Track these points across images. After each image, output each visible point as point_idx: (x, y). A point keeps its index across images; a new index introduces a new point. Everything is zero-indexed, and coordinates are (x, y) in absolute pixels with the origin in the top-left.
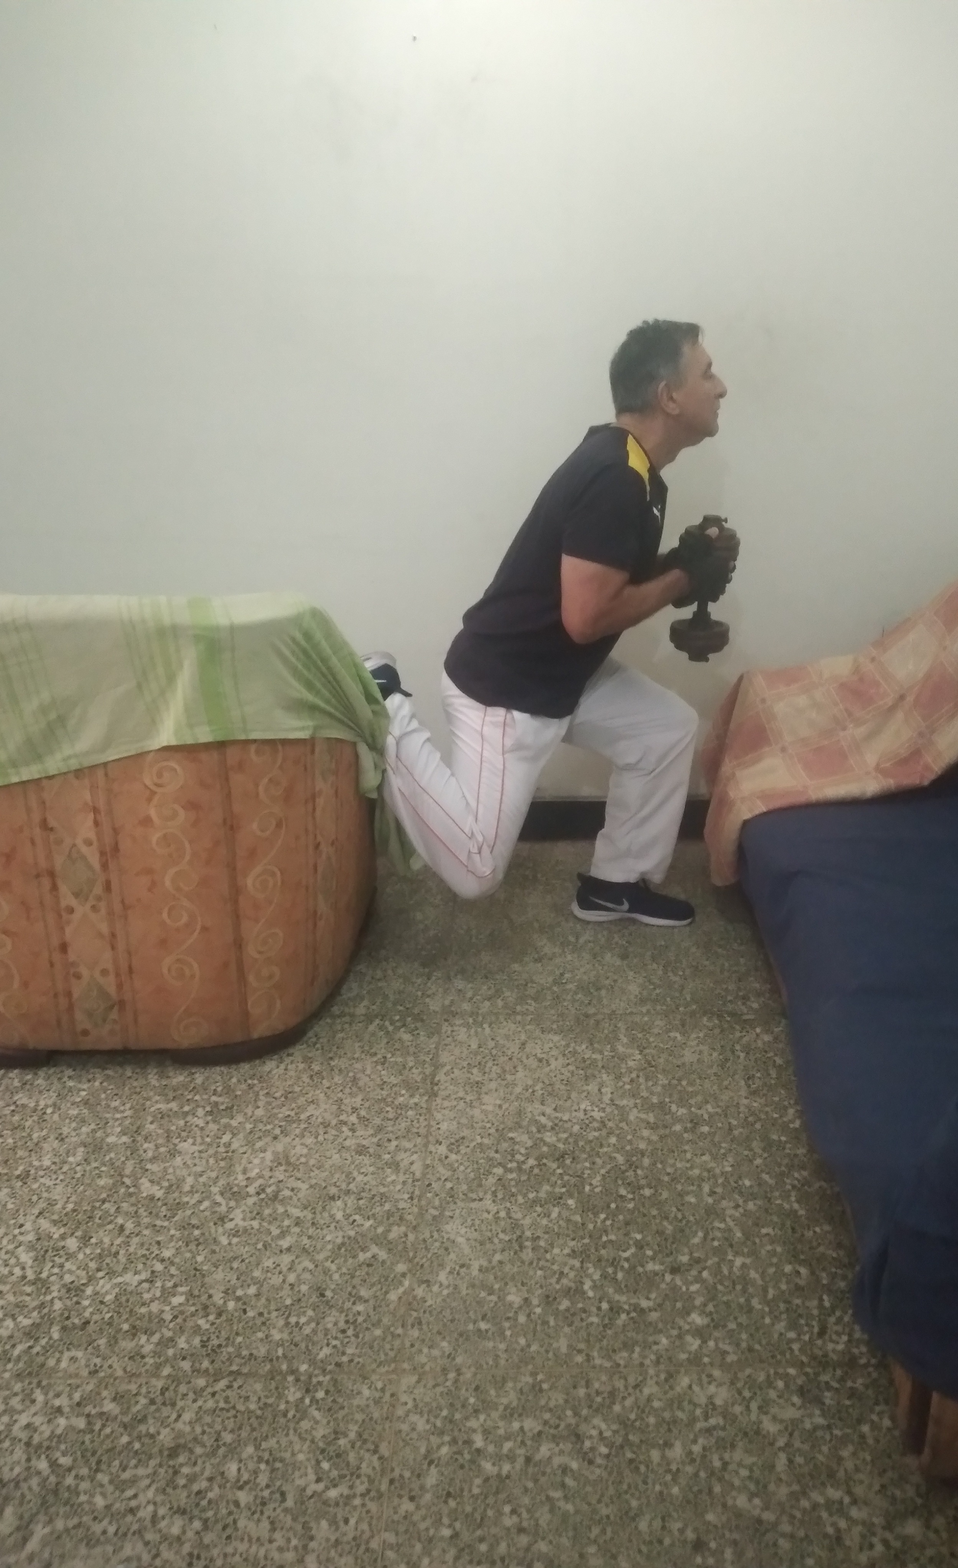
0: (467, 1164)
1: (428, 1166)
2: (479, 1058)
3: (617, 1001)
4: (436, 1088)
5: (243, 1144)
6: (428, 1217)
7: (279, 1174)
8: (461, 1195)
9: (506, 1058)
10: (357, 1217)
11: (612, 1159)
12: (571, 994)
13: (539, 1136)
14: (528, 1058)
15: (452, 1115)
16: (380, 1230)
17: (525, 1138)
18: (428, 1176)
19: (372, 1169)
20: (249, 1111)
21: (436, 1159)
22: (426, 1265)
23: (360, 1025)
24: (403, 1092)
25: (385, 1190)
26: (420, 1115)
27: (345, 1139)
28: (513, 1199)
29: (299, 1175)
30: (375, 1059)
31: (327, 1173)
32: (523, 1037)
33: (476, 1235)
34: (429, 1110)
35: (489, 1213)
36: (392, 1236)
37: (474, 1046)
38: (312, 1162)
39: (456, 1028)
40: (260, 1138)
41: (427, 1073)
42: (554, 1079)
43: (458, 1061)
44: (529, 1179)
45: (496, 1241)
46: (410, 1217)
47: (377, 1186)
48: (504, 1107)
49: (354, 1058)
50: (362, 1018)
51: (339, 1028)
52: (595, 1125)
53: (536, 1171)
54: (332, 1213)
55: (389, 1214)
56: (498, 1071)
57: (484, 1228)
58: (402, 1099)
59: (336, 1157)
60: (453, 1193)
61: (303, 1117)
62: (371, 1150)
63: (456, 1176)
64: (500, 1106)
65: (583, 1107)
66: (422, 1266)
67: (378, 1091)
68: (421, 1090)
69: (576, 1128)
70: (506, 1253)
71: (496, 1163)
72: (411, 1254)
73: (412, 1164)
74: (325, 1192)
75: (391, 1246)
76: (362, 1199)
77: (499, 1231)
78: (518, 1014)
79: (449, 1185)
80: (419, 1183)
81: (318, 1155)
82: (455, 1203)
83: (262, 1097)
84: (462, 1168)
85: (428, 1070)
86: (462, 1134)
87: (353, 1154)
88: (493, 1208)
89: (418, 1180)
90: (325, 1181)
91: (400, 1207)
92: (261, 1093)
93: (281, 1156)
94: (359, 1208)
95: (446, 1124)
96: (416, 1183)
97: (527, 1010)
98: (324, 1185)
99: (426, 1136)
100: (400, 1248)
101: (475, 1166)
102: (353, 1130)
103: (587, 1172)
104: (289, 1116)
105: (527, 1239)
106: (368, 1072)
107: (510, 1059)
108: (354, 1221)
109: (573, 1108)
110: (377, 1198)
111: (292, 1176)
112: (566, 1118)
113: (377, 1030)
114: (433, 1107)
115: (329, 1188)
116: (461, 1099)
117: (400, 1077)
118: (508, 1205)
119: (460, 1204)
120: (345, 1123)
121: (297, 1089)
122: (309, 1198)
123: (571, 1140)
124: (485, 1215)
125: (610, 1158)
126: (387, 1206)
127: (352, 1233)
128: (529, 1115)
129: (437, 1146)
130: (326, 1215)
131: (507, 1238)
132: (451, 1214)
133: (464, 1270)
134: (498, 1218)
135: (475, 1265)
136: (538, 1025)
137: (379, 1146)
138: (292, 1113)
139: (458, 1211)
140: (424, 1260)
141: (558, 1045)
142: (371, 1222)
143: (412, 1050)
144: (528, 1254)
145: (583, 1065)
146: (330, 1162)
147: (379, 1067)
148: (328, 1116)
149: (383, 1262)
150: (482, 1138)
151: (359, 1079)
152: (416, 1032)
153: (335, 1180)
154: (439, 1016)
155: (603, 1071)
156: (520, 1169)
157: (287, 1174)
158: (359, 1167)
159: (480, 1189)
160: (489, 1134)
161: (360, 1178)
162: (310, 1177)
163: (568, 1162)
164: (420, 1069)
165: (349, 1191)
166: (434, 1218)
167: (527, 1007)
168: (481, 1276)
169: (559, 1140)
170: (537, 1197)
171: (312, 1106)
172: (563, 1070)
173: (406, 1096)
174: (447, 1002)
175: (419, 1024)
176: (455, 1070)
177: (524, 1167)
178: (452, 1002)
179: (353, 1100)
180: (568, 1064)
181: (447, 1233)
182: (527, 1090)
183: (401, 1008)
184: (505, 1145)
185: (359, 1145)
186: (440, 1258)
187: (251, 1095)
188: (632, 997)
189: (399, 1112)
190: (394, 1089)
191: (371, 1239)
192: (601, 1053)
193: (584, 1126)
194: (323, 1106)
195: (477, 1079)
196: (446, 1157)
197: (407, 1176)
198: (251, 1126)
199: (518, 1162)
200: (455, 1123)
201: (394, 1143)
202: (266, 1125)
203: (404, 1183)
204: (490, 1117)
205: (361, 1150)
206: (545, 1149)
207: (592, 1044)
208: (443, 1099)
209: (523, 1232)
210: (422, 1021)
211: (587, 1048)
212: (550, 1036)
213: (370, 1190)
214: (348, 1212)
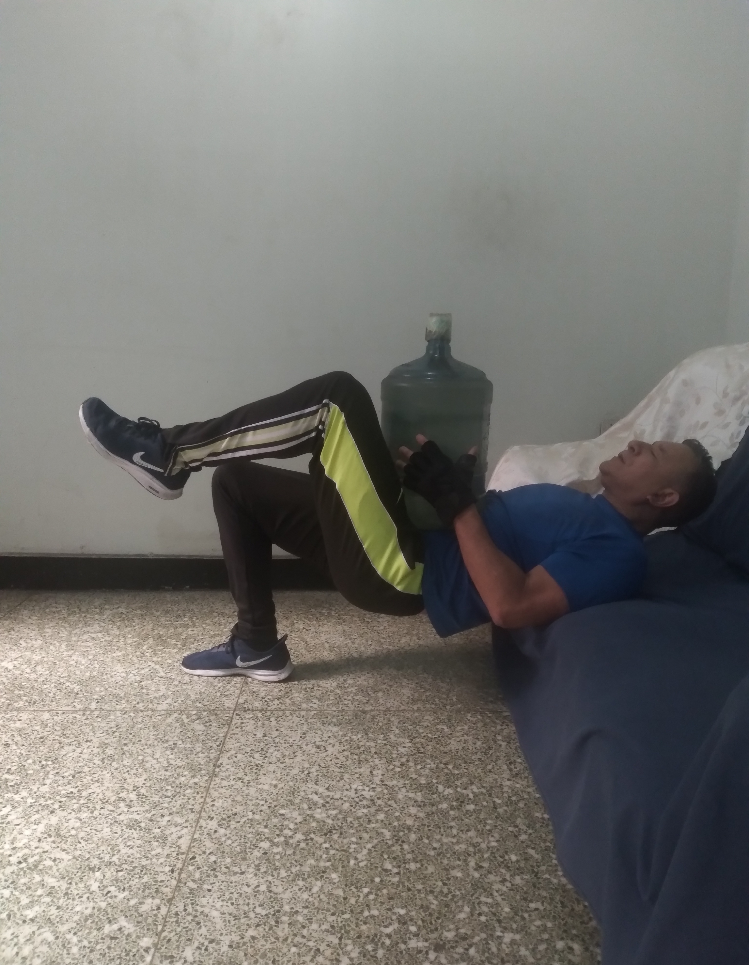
0: (234, 838)
1: (196, 840)
2: (262, 744)
3: (392, 700)
4: (217, 770)
5: (20, 816)
6: (185, 890)
7: (46, 846)
8: (224, 869)
9: (287, 745)
10: (112, 889)
11: (377, 833)
12: (352, 695)
13: (308, 812)
14: (307, 745)
15: (228, 793)
16: (132, 902)
17: (295, 814)
18: (193, 850)
19: (139, 842)
20: (35, 788)
21: (205, 833)
22: (173, 940)
23: (160, 718)
24: (186, 773)
25: (148, 862)
26: (198, 793)
27: (120, 814)
28: (275, 873)
29: (64, 846)
30: (166, 745)
31: (94, 845)
32: (305, 728)
33: (231, 909)
34: (207, 789)
35: (248, 886)
36: (144, 908)
37: (259, 735)
38: (82, 834)
39: (245, 721)
40: (37, 812)
41: (212, 758)
42: (330, 763)
43: (242, 747)
44: (294, 853)
45: (252, 915)
46: (167, 890)
47: (140, 858)
48: (279, 786)
49: (146, 745)
50: (163, 712)
51: (140, 720)
52: (365, 802)
53: (303, 845)
54: (88, 883)
55: (146, 886)
56: (278, 756)
57: (241, 902)
58: (183, 779)
59: (107, 830)
60: (215, 866)
61: (84, 794)
62: (143, 825)
63: (222, 850)
64: (276, 786)
65: (354, 786)
66: (169, 940)
67: (163, 772)
68: (203, 772)
69: (346, 806)
70: (260, 929)
71: (263, 837)
72: (160, 928)
73: (180, 838)
74: (86, 863)
75: (140, 919)
76: (122, 871)
77: (257, 904)
78: (303, 710)
79: (213, 858)
80: (184, 856)
81: (89, 828)
82: (216, 876)
83: (51, 776)
84: (229, 842)
85: (213, 754)
86: (235, 811)
87: (124, 828)
88: (254, 882)
89: (183, 854)
90: (89, 853)
91: (159, 880)
92: (52, 772)
93: (52, 829)
94: (117, 880)
95: (221, 801)
96: (180, 857)
97: (311, 707)
98: (87, 856)
99: (200, 813)
100: (150, 920)
101: (243, 840)
102: (130, 806)
103: (353, 846)
104: (72, 792)
105: (285, 914)
106: (157, 756)
107: (291, 746)
108: (109, 892)
109: (345, 788)
110: (137, 871)
111: (58, 847)
112: (337, 796)
113: (174, 722)
114: (211, 786)
115: (92, 859)
116: (240, 779)
117: (187, 760)
118: (270, 878)
119: (221, 877)
120: (124, 800)
121: (86, 769)
122: (69, 869)
123: (340, 816)
124: (245, 888)
125: (377, 832)
126: (145, 879)
127: (103, 905)
128: (303, 794)
129: (208, 821)
130: (81, 885)
131: (264, 913)
132: (210, 887)
133: (213, 945)
134: (257, 892)
135: (226, 940)
136: (320, 719)
137: (151, 820)
138: (75, 791)
139: (217, 884)
140: (174, 933)
141: (336, 734)
142: (126, 893)
143: (202, 738)
144: (284, 929)
145: (357, 751)
146: (99, 835)
147: (168, 752)
148: (108, 794)
149: (129, 935)
150: (254, 813)
151: (147, 762)
152: (208, 724)
153: (99, 852)
154: (232, 712)
155: (376, 756)
156: (287, 843)
157: (54, 845)
158: (126, 840)
159: (244, 863)
160: (261, 811)
161: (124, 850)
162: (76, 849)
163: (335, 837)
164: (206, 754)
165: (110, 862)
166: (192, 891)
167: (311, 705)
168: (231, 952)
169: (328, 817)
170: (300, 871)
171: (97, 784)
172: (338, 755)
173: (187, 777)
174: (241, 701)
175: (212, 718)
176: (238, 755)
177: (291, 841)
178: (246, 701)
179: (137, 779)
180: (344, 751)
181: (202, 906)
182: (303, 772)
183: (200, 705)
184: (275, 820)
185: (131, 820)
186: (189, 933)
187: (42, 774)
188: (405, 698)
189: (178, 791)
190: (178, 770)
191: (122, 911)
192: (375, 741)
193: (354, 804)
194: (107, 784)
195: (258, 762)
196: (215, 832)
197: (173, 849)
198: (34, 801)
199: (285, 837)
200: (230, 800)
201: (167, 818)
202: (47, 801)
203: (168, 856)
204: (264, 794)
205: (133, 825)
206: (314, 824)
207: (367, 734)
208: (222, 779)
209: (282, 907)
210: (216, 715)
211: (362, 737)
212: (330, 727)
213: (133, 862)
214: (105, 883)
